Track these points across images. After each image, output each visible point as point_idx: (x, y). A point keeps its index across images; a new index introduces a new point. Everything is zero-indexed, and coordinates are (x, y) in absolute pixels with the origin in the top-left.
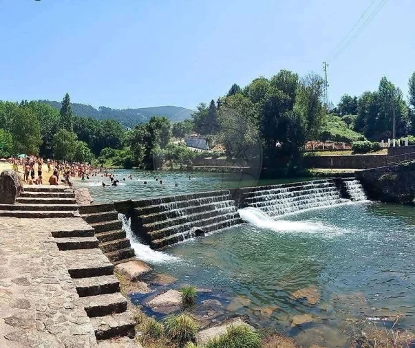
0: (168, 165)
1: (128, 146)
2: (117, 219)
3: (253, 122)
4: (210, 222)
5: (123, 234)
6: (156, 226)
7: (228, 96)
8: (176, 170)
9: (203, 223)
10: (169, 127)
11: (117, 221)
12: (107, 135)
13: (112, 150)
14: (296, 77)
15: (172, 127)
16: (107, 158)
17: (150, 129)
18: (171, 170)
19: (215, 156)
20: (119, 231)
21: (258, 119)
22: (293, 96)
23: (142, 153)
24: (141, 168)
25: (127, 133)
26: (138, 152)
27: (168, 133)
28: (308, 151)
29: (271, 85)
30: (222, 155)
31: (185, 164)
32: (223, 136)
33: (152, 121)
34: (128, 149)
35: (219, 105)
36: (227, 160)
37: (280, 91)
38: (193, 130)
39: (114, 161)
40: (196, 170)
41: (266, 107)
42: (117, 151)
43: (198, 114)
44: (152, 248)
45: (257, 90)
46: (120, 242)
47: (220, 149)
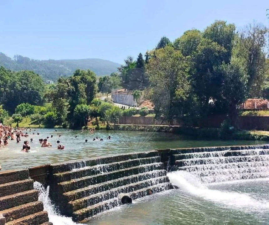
0: (93, 124)
1: (49, 101)
2: (33, 189)
3: (184, 76)
4: (137, 187)
5: (40, 207)
6: (79, 194)
7: (157, 49)
8: (102, 129)
9: (130, 189)
10: (94, 81)
11: (32, 191)
12: (24, 89)
13: (30, 105)
14: (232, 27)
15: (98, 81)
16: (23, 115)
17: (74, 83)
18: (97, 129)
19: (144, 114)
20: (34, 204)
21: (189, 73)
22: (229, 48)
23: (65, 109)
24: (65, 127)
25: (48, 86)
26: (60, 109)
27: (93, 87)
28: (248, 110)
29: (204, 37)
30: (150, 112)
31: (111, 122)
32: (151, 91)
33: (77, 74)
34: (50, 105)
35: (147, 58)
36: (155, 117)
37: (214, 43)
38: (120, 85)
39: (33, 119)
40: (123, 129)
41: (198, 60)
42: (36, 108)
43: (125, 68)
44: (74, 220)
45: (189, 41)
46: (36, 217)
47: (148, 106)
